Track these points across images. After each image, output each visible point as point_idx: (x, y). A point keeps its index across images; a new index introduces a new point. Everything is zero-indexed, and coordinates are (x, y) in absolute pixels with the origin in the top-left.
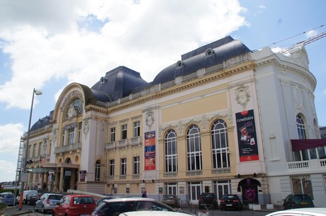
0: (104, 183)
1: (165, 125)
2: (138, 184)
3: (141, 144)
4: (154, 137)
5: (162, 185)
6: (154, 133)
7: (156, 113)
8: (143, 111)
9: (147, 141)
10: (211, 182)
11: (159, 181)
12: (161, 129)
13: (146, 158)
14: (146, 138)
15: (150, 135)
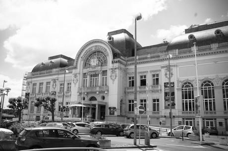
0: (124, 116)
1: (184, 78)
2: (158, 118)
3: (161, 90)
4: (173, 86)
5: (181, 120)
6: (173, 83)
7: (174, 70)
8: (163, 67)
9: (166, 88)
10: (223, 119)
11: (178, 117)
12: (179, 81)
13: (166, 100)
14: (165, 86)
15: (169, 85)
